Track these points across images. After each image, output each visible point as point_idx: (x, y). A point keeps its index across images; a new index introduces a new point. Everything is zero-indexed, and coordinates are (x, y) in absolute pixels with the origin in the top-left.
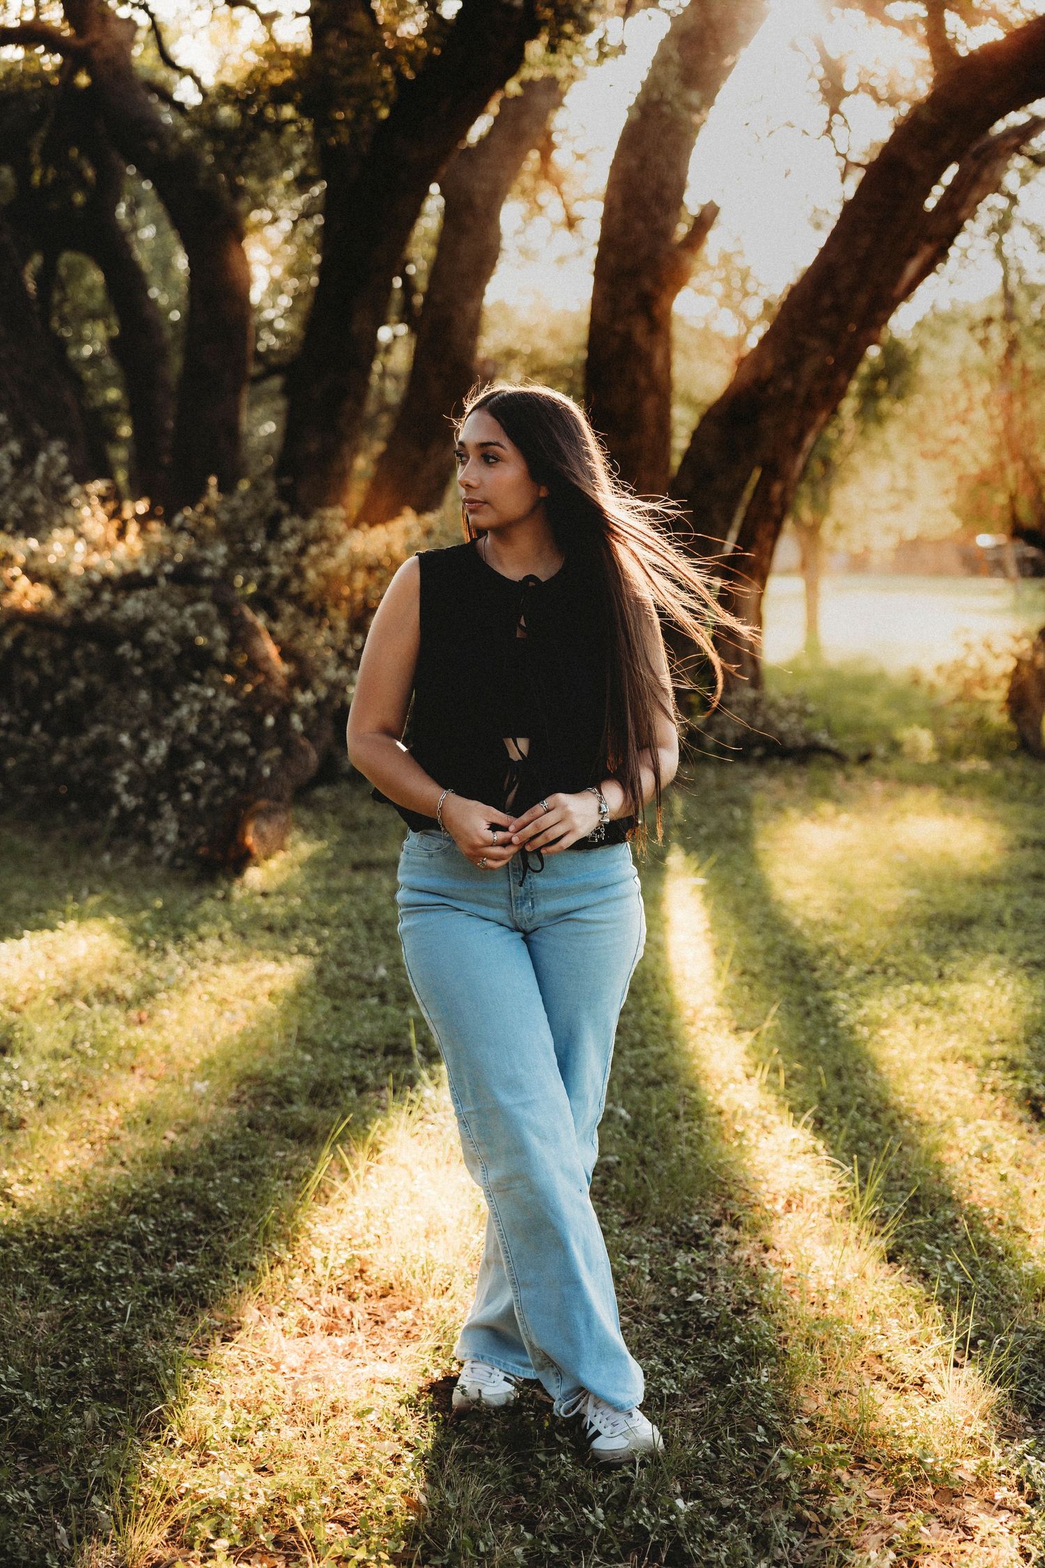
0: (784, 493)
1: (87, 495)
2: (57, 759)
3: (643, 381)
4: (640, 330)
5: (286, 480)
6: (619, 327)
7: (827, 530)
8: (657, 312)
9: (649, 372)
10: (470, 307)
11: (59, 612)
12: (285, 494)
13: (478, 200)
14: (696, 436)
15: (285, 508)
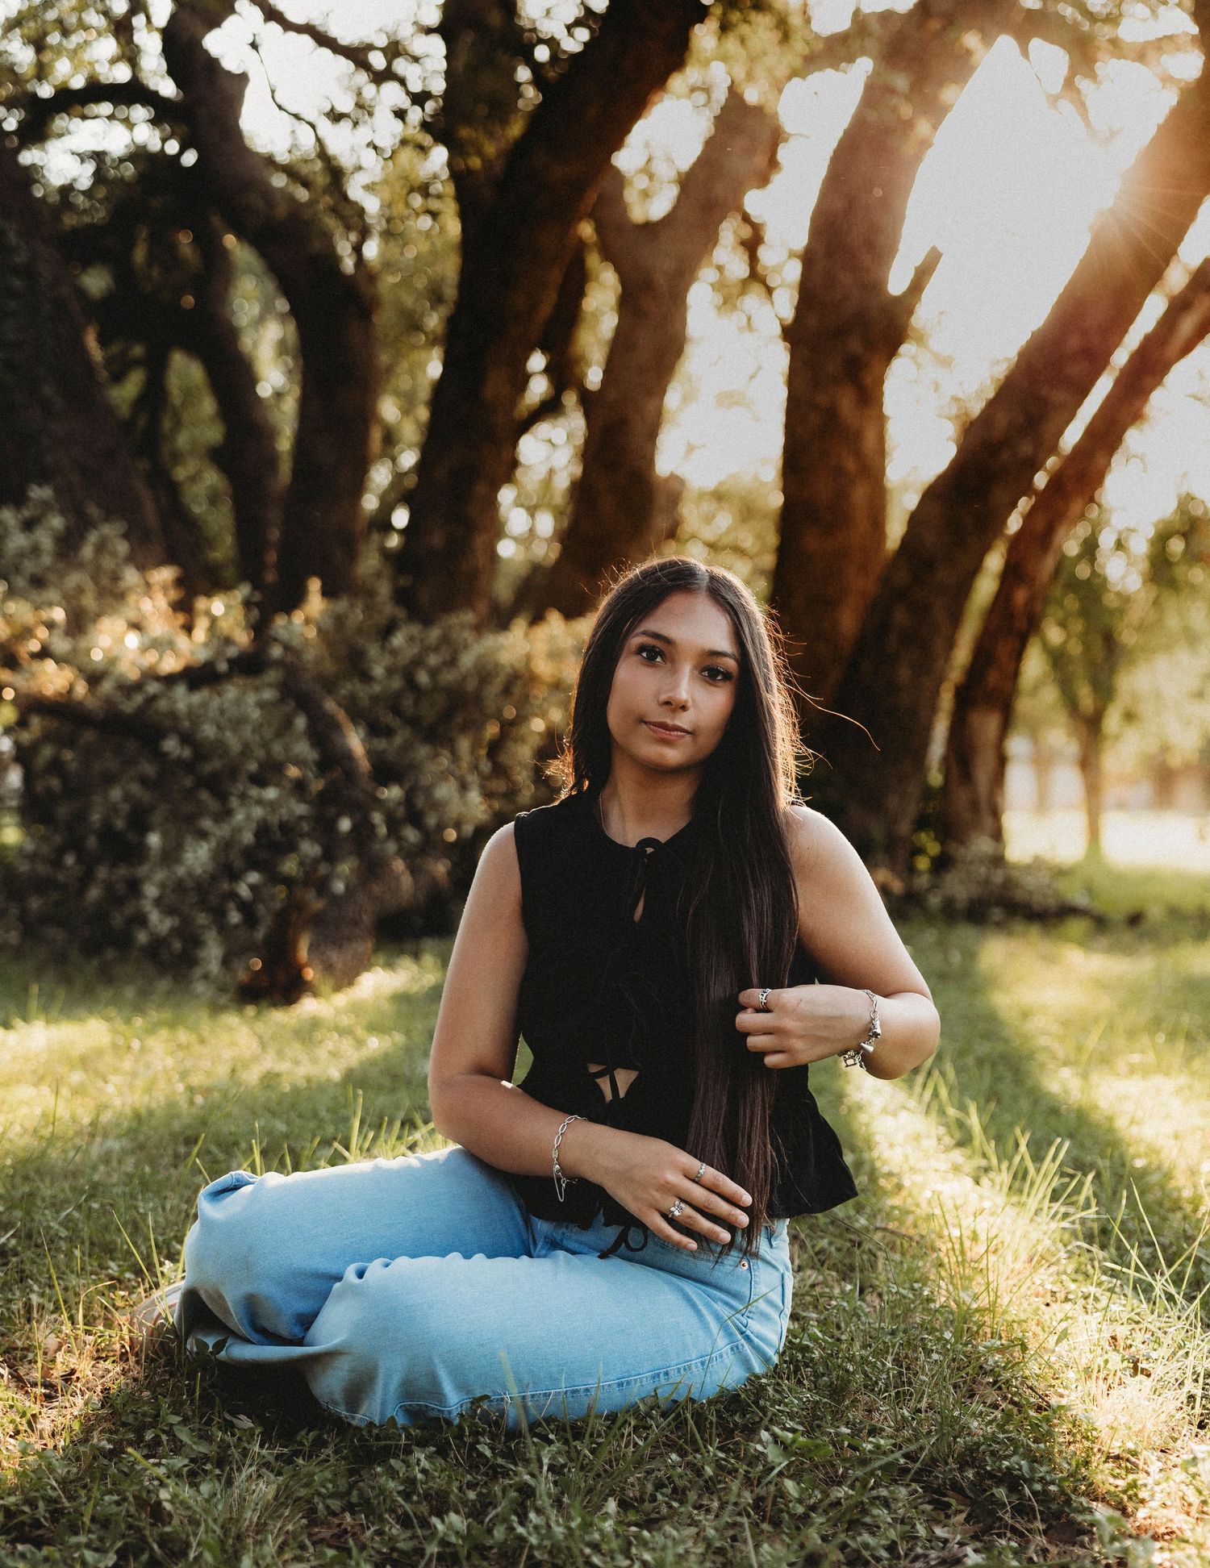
0: (1031, 599)
1: (148, 585)
2: (94, 893)
3: (851, 465)
4: (846, 402)
5: (404, 581)
6: (822, 399)
7: (1112, 721)
8: (868, 381)
9: (858, 454)
10: (651, 406)
11: (92, 704)
12: (401, 596)
13: (661, 280)
14: (914, 519)
15: (401, 613)
